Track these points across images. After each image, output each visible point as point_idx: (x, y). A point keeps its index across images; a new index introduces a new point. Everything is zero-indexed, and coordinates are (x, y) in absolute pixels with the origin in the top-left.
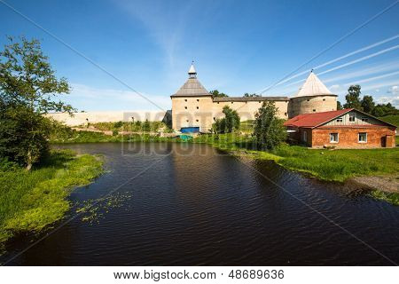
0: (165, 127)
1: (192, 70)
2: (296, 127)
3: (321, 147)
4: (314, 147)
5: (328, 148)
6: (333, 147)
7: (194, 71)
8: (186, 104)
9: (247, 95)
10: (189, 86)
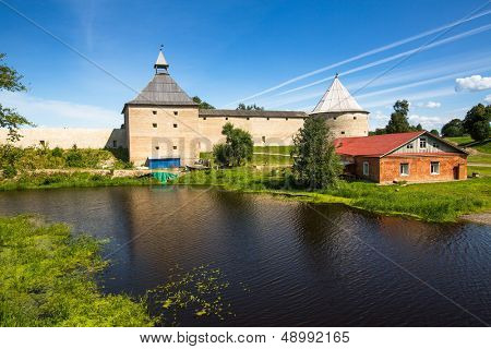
0: (112, 160)
1: (161, 60)
2: (350, 156)
3: (391, 182)
4: (382, 183)
5: (400, 183)
6: (405, 182)
7: (165, 63)
8: (155, 119)
9: (242, 106)
10: (158, 88)
